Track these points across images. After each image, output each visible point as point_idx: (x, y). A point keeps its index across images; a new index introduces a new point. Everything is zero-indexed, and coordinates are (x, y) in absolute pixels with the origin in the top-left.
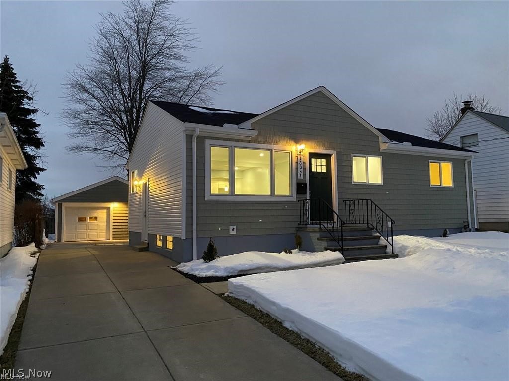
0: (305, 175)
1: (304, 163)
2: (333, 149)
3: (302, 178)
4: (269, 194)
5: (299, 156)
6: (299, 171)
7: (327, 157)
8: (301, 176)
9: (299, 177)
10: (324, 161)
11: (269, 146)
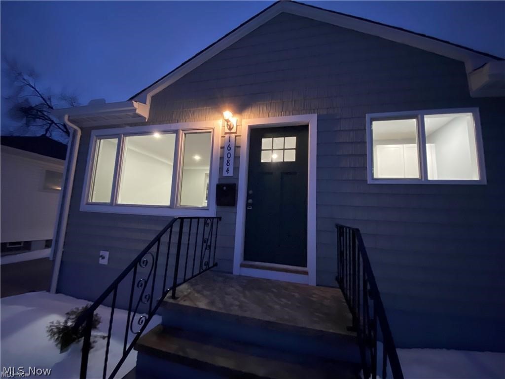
0: (236, 169)
1: (237, 147)
2: (310, 111)
3: (231, 174)
4: (168, 203)
5: (227, 136)
6: (225, 162)
7: (299, 131)
8: (228, 171)
9: (225, 174)
10: (292, 141)
11: (173, 126)
